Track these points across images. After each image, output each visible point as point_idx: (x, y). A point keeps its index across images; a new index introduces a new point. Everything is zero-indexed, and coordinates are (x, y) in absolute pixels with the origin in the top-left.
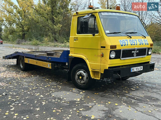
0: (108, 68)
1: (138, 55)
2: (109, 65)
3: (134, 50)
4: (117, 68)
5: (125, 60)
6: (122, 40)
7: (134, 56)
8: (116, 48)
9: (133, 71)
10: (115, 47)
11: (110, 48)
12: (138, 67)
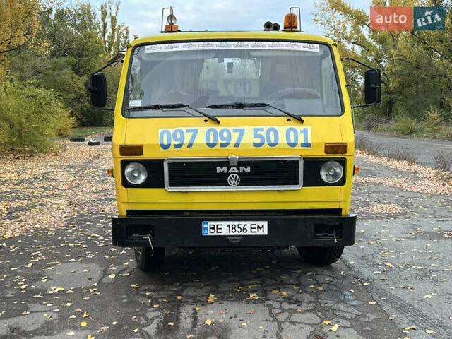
0: (124, 214)
1: (246, 180)
2: (127, 205)
3: (226, 163)
4: (151, 216)
5: (189, 194)
6: (174, 130)
7: (227, 185)
8: (142, 154)
9: (215, 234)
10: (137, 150)
11: (121, 154)
12: (243, 223)
